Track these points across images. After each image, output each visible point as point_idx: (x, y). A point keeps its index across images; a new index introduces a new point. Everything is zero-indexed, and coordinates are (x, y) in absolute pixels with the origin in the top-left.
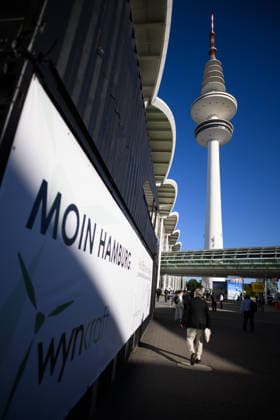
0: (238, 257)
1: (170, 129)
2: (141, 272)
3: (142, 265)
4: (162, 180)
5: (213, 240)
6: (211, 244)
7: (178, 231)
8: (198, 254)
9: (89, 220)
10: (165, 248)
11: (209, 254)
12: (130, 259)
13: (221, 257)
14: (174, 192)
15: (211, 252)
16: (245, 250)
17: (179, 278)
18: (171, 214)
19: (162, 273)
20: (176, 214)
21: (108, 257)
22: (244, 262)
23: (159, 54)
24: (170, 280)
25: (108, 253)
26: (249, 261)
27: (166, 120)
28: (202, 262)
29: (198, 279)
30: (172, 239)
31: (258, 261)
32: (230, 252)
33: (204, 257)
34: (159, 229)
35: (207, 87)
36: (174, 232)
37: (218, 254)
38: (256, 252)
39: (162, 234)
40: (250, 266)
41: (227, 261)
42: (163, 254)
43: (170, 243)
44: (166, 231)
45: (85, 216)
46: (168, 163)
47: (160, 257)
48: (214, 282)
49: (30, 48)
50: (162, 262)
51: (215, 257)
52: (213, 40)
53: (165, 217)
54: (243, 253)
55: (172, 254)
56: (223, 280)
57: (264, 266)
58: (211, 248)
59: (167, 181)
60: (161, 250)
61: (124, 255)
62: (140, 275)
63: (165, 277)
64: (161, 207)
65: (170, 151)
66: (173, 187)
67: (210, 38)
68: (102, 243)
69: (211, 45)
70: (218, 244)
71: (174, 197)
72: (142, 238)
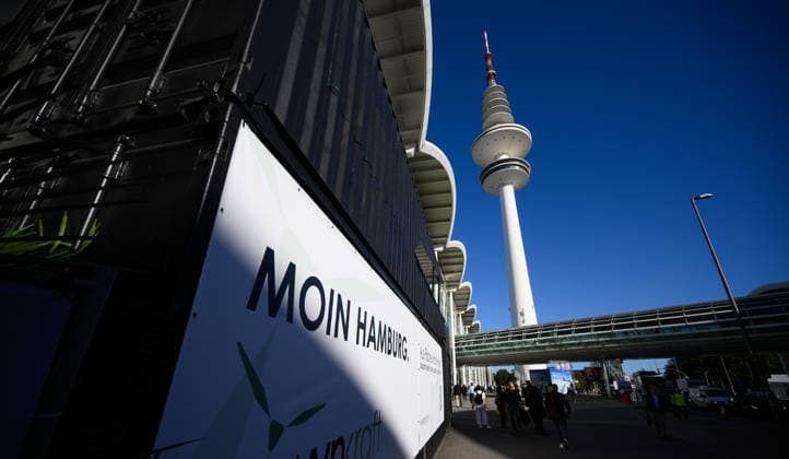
0: (559, 333)
2: (425, 362)
3: (425, 354)
4: (444, 243)
5: (522, 314)
6: (521, 319)
7: (474, 306)
8: (504, 334)
9: (339, 296)
10: (458, 330)
11: (519, 334)
12: (405, 346)
13: (536, 336)
14: (462, 256)
15: (521, 331)
16: (568, 324)
17: (483, 368)
18: (462, 285)
19: (459, 364)
20: (468, 284)
21: (371, 344)
22: (568, 340)
24: (470, 372)
25: (372, 339)
26: (575, 338)
27: (442, 167)
28: (511, 345)
29: (509, 369)
30: (467, 318)
31: (588, 337)
32: (547, 329)
33: (513, 339)
34: (448, 305)
35: (488, 121)
36: (469, 308)
37: (532, 331)
38: (583, 326)
39: (453, 313)
40: (579, 344)
41: (545, 341)
42: (457, 339)
43: (465, 323)
44: (458, 308)
45: (332, 292)
46: (449, 220)
47: (453, 342)
48: (531, 371)
50: (458, 350)
51: (528, 337)
52: (490, 62)
53: (455, 290)
54: (565, 328)
55: (468, 338)
56: (543, 367)
57: (598, 343)
58: (521, 325)
59: (451, 244)
60: (453, 333)
61: (395, 340)
62: (423, 367)
63: (463, 369)
64: (447, 277)
65: (451, 205)
66: (459, 251)
67: (486, 60)
68: (361, 326)
69: (488, 68)
70: (530, 318)
71: (462, 263)
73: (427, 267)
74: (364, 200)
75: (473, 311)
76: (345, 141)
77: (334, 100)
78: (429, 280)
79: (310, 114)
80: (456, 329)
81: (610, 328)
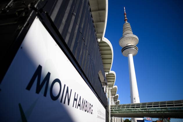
0: (148, 107)
1: (111, 50)
2: (100, 116)
3: (99, 112)
4: (109, 72)
5: (135, 99)
6: (134, 100)
7: (118, 95)
8: (128, 106)
9: (68, 87)
10: (112, 103)
11: (133, 106)
12: (92, 108)
13: (139, 107)
14: (114, 77)
16: (151, 104)
17: (120, 118)
18: (114, 87)
19: (112, 116)
20: (116, 86)
21: (79, 107)
23: (104, 21)
24: (115, 119)
25: (79, 105)
26: (153, 109)
27: (109, 46)
28: (131, 110)
29: (130, 119)
30: (115, 99)
31: (159, 109)
32: (144, 105)
33: (131, 108)
34: (108, 93)
35: (125, 33)
36: (116, 95)
37: (138, 106)
38: (156, 104)
39: (110, 97)
40: (154, 111)
41: (143, 109)
42: (111, 106)
43: (114, 101)
44: (112, 95)
45: (65, 85)
46: (111, 64)
47: (110, 107)
48: (137, 120)
49: (36, 6)
50: (111, 110)
51: (136, 107)
52: (126, 16)
53: (111, 88)
54: (150, 105)
55: (115, 106)
56: (142, 119)
57: (162, 111)
58: (134, 103)
59: (111, 72)
60: (110, 104)
61: (88, 106)
62: (98, 117)
63: (113, 118)
64: (109, 83)
65: (111, 59)
66: (114, 75)
67: (124, 15)
68: (76, 100)
69: (125, 18)
70: (137, 100)
71: (114, 79)
72: (99, 98)
73: (102, 79)
74: (81, 52)
75: (117, 96)
76: (76, 31)
77: (73, 17)
78: (103, 84)
79: (64, 20)
80: (111, 103)
81: (165, 106)
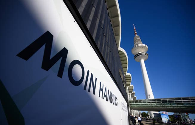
0: (163, 102)
1: (126, 57)
2: (123, 107)
4: (125, 74)
5: (149, 95)
6: (149, 97)
7: (134, 92)
8: (144, 101)
10: (130, 99)
11: (149, 101)
13: (155, 102)
14: (130, 77)
15: (150, 100)
17: (138, 111)
18: (130, 86)
20: (132, 85)
22: (167, 104)
23: (119, 35)
24: (134, 112)
26: (169, 104)
27: (124, 54)
28: (147, 104)
29: (146, 112)
30: (133, 95)
31: (174, 104)
32: (159, 100)
33: (147, 102)
36: (133, 92)
37: (153, 101)
38: (171, 100)
39: (128, 93)
40: (170, 106)
41: (158, 104)
42: (130, 101)
43: (132, 97)
44: (130, 92)
46: (127, 67)
48: (154, 114)
50: (130, 104)
52: (135, 31)
53: (128, 87)
54: (165, 100)
55: (133, 101)
56: (158, 113)
57: (178, 106)
58: (149, 99)
59: (127, 74)
62: (123, 109)
63: (132, 111)
65: (127, 64)
66: (130, 76)
67: (134, 30)
70: (152, 97)
71: (130, 79)
77: (94, 9)
81: (181, 102)
